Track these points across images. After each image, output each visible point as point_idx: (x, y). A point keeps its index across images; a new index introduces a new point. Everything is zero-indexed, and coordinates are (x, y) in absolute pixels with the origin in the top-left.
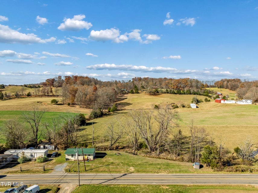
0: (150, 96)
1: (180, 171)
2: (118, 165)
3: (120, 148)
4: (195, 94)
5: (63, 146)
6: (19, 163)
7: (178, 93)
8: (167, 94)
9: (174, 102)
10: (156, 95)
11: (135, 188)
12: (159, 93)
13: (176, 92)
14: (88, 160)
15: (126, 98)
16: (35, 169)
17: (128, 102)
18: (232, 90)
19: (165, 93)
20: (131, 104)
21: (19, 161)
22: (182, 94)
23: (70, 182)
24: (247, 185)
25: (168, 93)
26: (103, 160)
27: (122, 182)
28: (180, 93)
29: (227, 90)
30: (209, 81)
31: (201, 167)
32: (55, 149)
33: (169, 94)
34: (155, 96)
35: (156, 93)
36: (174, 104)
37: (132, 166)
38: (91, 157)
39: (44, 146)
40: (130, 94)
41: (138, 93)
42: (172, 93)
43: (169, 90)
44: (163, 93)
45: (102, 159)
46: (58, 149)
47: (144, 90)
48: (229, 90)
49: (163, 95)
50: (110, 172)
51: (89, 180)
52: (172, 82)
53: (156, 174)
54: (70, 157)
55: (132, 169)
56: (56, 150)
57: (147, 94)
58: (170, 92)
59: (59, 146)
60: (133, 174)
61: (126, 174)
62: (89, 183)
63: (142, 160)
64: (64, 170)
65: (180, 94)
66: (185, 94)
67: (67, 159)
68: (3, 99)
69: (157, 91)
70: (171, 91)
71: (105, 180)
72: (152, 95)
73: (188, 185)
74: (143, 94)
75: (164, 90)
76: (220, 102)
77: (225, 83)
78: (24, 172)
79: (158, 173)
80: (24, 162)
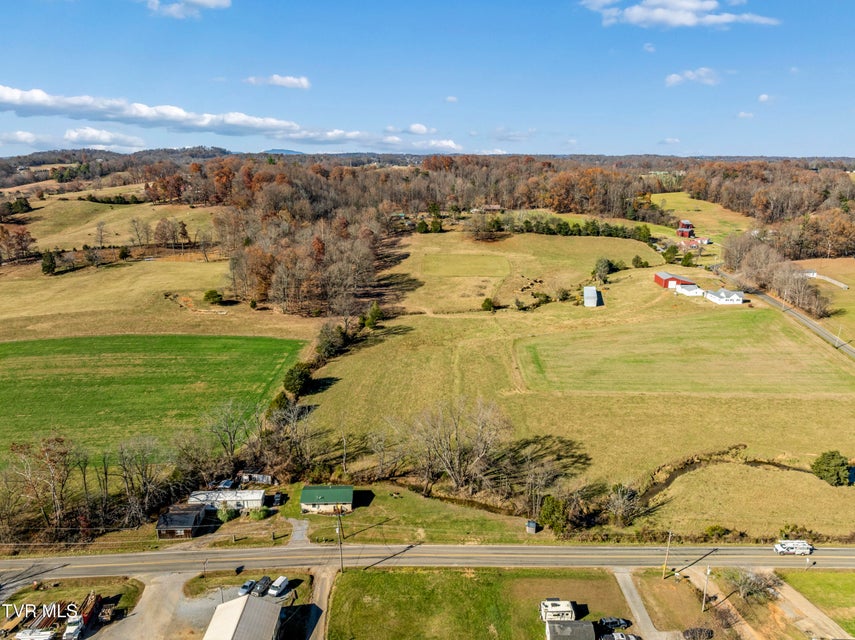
0: (476, 244)
1: (500, 541)
2: (398, 523)
3: (398, 473)
5: (289, 477)
6: (222, 523)
7: (560, 232)
8: (526, 235)
9: (542, 275)
10: (494, 239)
11: (424, 576)
14: (343, 511)
15: (406, 256)
16: (256, 535)
17: (412, 276)
18: (732, 210)
19: (522, 232)
20: (421, 284)
21: (220, 516)
22: (571, 235)
23: (324, 565)
24: (595, 568)
25: (530, 230)
26: (370, 510)
27: (406, 563)
31: (539, 529)
32: (273, 482)
34: (492, 245)
37: (421, 525)
38: (348, 507)
39: (250, 477)
40: (418, 235)
41: (442, 230)
42: (543, 232)
43: (533, 222)
45: (367, 508)
46: (278, 481)
47: (459, 219)
48: (720, 207)
49: (517, 237)
50: (386, 541)
51: (353, 558)
53: (460, 546)
54: (310, 508)
55: (421, 533)
56: (276, 484)
57: (468, 238)
58: (535, 228)
59: (281, 477)
60: (423, 545)
61: (411, 547)
62: (354, 565)
63: (439, 512)
64: (307, 538)
65: (567, 234)
66: (580, 235)
67: (306, 511)
68: (56, 270)
69: (499, 224)
70: (538, 224)
71: (379, 557)
73: (507, 567)
74: (456, 237)
76: (666, 285)
78: (242, 543)
79: (463, 542)
80: (229, 519)
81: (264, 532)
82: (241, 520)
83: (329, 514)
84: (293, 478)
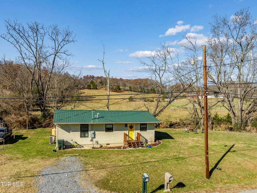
10: (118, 92)
12: (121, 90)
15: (84, 93)
19: (128, 91)
25: (131, 91)
35: (118, 90)
40: (87, 89)
44: (125, 91)
47: (102, 87)
72: (115, 92)
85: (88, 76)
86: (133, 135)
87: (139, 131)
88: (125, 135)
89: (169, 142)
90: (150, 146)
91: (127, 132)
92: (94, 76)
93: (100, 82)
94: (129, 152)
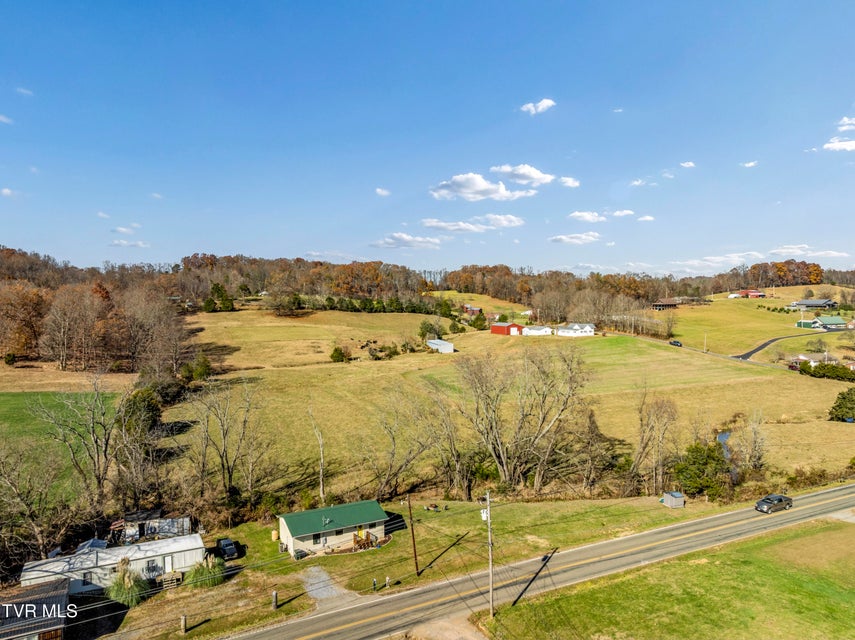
0: (279, 319)
4: (414, 311)
5: (227, 514)
7: (364, 309)
8: (331, 312)
9: (372, 339)
10: (297, 316)
12: (304, 308)
13: (357, 303)
15: (201, 329)
16: (226, 611)
17: (221, 343)
18: (500, 299)
19: (325, 309)
20: (237, 349)
21: (115, 598)
22: (376, 311)
23: (428, 619)
25: (333, 308)
28: (372, 309)
29: (486, 297)
30: (430, 272)
32: (194, 530)
33: (337, 313)
34: (297, 320)
35: (295, 309)
36: (375, 342)
37: (523, 531)
38: (378, 532)
39: (141, 527)
40: (205, 313)
41: (233, 310)
42: (347, 309)
43: (336, 299)
44: (317, 309)
47: (248, 301)
48: (489, 297)
49: (320, 314)
52: (334, 274)
54: (307, 546)
55: (536, 540)
57: (268, 314)
58: (338, 306)
61: (546, 558)
65: (371, 311)
66: (384, 312)
67: (302, 554)
69: (299, 304)
70: (341, 301)
72: (287, 316)
74: (253, 314)
75: (321, 299)
77: (478, 277)
80: (142, 599)
81: (240, 604)
82: (170, 596)
83: (350, 550)
84: (235, 515)
85: (195, 256)
86: (363, 534)
87: (368, 530)
88: (355, 535)
89: (399, 536)
90: (379, 545)
91: (356, 533)
92: (215, 257)
93: (241, 288)
94: (360, 555)
